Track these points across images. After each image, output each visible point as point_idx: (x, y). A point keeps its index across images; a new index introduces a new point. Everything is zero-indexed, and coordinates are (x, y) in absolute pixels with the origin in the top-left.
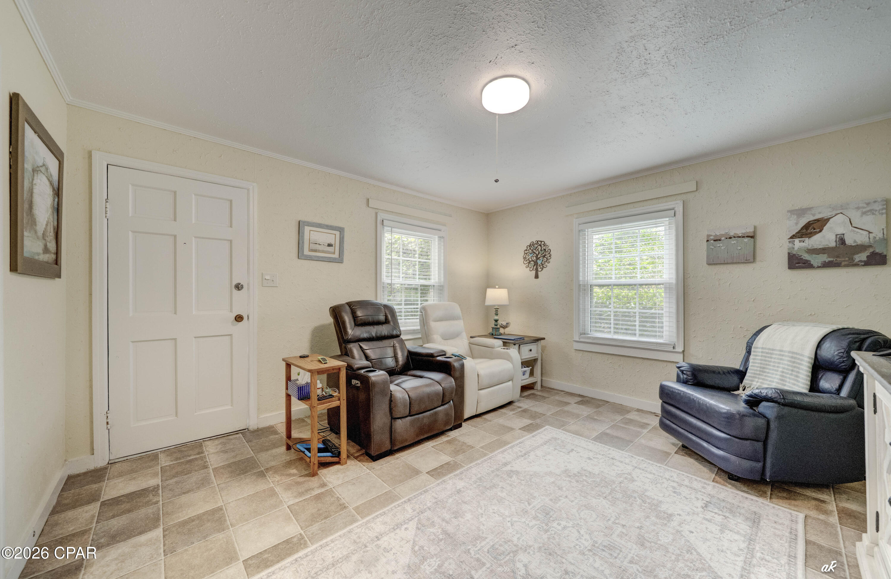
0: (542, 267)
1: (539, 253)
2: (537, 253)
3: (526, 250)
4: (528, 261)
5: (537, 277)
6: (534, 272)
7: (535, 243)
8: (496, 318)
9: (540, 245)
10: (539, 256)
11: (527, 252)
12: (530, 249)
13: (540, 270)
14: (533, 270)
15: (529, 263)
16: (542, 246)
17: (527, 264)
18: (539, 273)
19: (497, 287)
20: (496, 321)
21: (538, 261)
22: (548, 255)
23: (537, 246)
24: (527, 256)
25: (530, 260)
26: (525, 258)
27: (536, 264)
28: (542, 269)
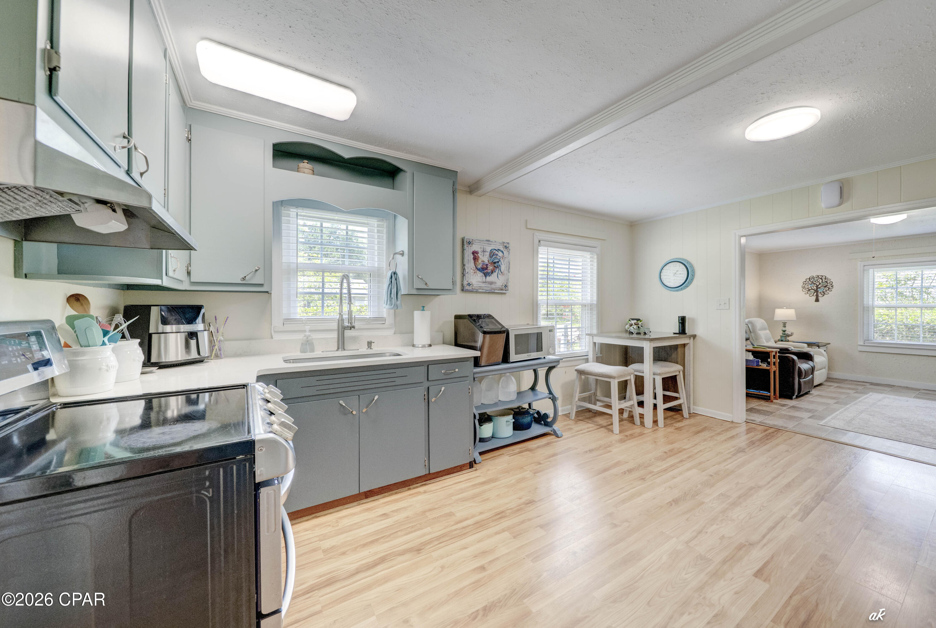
0: (823, 293)
1: (820, 284)
2: (818, 284)
3: (805, 282)
4: (807, 289)
5: (817, 300)
6: (814, 298)
7: (815, 277)
8: (784, 329)
9: (822, 279)
10: (820, 286)
11: (806, 283)
12: (810, 281)
13: (820, 295)
14: (813, 295)
15: (809, 290)
16: (823, 279)
17: (807, 292)
18: (820, 298)
19: (785, 308)
20: (784, 331)
21: (819, 290)
22: (831, 286)
23: (817, 279)
24: (806, 286)
25: (810, 288)
26: (803, 287)
27: (816, 291)
28: (824, 295)
